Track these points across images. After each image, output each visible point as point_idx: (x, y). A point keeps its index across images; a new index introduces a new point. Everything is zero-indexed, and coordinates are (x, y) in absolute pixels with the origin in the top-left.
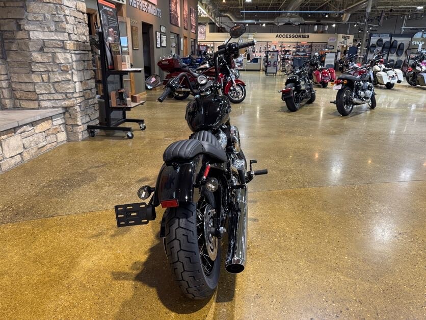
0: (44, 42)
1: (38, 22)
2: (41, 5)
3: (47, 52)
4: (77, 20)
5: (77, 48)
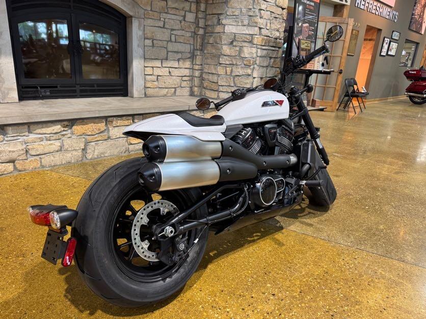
0: (235, 36)
1: (235, 17)
3: (236, 46)
4: (273, 15)
5: (265, 43)
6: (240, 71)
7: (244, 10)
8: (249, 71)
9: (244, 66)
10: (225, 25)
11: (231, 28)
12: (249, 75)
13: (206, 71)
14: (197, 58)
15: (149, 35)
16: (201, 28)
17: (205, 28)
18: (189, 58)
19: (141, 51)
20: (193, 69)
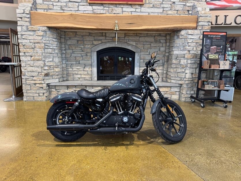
0: (178, 55)
1: (177, 47)
2: (179, 40)
3: (178, 59)
4: (198, 44)
5: (193, 57)
6: (179, 70)
7: (181, 44)
8: (183, 70)
9: (181, 68)
10: (174, 51)
11: (176, 52)
12: (184, 72)
13: (168, 71)
14: (165, 65)
15: (142, 58)
16: (167, 53)
17: (169, 53)
18: (162, 65)
19: (138, 64)
20: (163, 70)
